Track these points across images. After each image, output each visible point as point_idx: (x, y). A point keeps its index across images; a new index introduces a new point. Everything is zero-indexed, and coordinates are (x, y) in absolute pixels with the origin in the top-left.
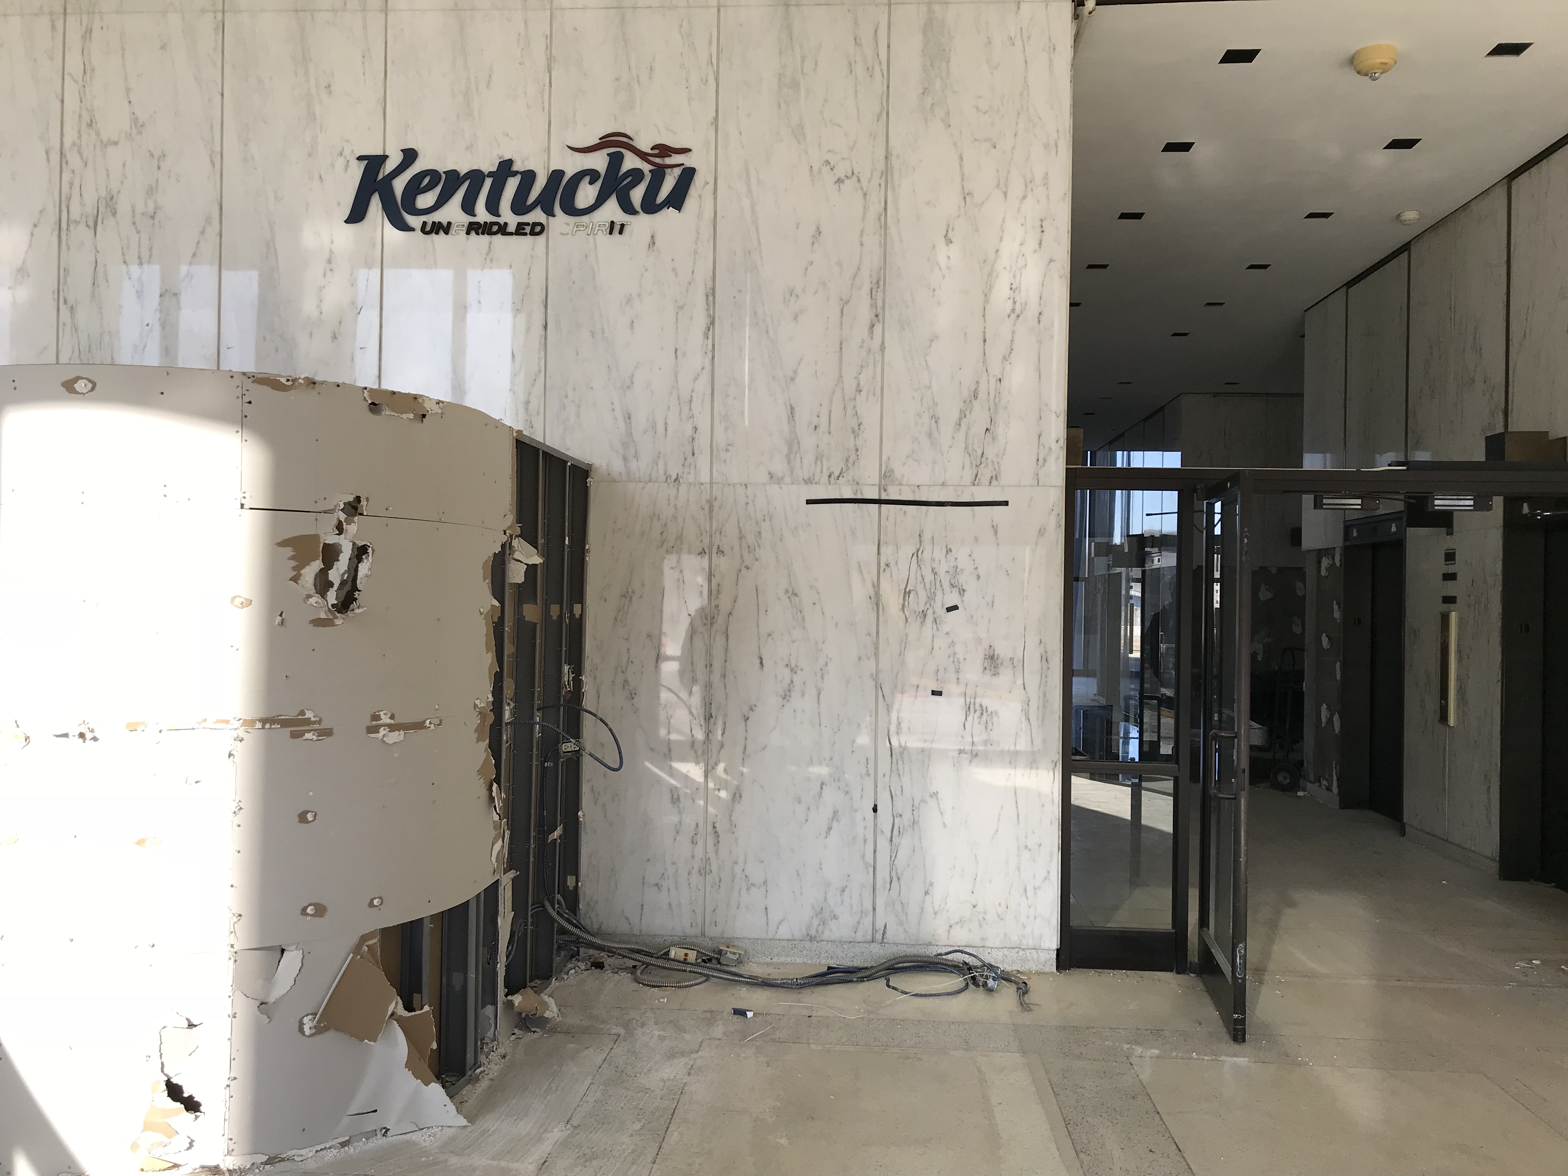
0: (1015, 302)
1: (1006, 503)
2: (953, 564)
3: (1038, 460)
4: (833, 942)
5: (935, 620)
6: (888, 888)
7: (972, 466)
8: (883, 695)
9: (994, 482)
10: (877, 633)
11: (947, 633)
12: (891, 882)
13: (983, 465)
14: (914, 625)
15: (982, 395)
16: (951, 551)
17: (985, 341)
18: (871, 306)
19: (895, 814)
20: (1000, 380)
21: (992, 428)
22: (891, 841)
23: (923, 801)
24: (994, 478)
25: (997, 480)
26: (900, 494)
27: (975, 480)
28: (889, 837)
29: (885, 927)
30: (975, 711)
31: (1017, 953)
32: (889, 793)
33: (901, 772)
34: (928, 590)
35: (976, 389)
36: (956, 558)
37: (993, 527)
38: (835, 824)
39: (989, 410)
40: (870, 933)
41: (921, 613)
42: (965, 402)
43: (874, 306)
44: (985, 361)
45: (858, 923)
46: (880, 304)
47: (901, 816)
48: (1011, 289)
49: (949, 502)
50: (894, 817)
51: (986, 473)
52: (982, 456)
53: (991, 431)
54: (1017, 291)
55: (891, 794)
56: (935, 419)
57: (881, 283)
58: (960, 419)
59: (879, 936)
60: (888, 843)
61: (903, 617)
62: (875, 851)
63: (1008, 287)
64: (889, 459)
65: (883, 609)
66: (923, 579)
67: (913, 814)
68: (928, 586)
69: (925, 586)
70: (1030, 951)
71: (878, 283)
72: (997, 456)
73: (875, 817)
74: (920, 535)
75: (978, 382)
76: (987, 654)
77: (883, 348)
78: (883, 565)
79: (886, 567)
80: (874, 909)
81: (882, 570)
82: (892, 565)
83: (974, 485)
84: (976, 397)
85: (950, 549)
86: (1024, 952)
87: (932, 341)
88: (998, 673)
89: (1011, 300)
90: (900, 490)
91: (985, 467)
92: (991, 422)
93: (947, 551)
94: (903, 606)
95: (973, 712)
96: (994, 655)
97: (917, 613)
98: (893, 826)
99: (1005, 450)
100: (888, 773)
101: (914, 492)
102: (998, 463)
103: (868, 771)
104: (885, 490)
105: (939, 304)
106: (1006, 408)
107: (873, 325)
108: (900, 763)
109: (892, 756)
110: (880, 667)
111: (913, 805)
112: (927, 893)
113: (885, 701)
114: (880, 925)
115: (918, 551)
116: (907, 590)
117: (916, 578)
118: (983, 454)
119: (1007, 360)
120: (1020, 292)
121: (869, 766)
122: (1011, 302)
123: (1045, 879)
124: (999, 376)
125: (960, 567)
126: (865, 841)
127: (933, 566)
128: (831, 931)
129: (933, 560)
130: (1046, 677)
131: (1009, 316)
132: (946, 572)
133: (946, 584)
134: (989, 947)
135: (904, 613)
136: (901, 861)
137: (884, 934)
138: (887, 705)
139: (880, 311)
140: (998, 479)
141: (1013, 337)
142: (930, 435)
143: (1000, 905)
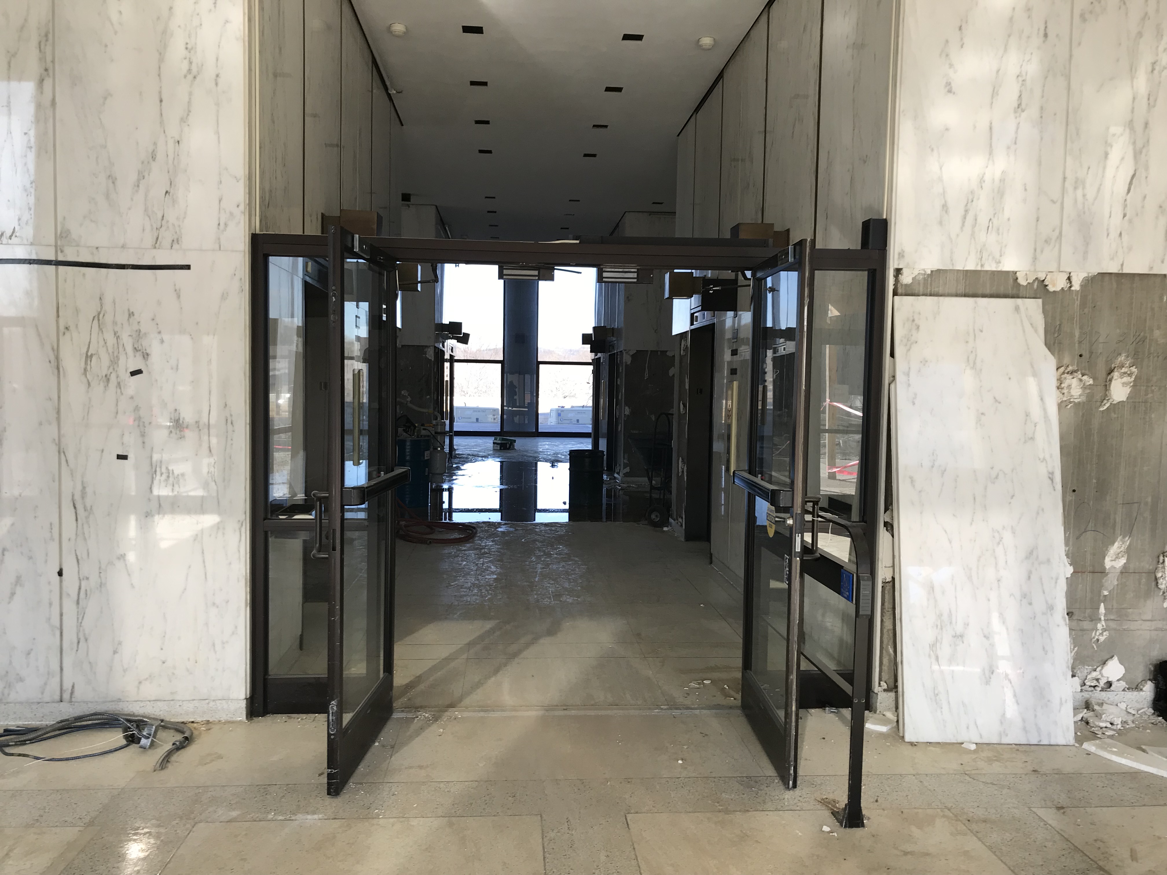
0: (191, 63)
1: (188, 267)
2: (136, 327)
3: (219, 224)
4: (21, 703)
5: (119, 384)
6: (75, 648)
7: (152, 229)
8: (67, 461)
9: (175, 246)
10: (59, 397)
11: (132, 398)
12: (79, 642)
13: (163, 229)
14: (98, 388)
15: (160, 156)
16: (134, 315)
17: (161, 101)
18: (40, 59)
19: (81, 578)
20: (178, 142)
21: (172, 191)
22: (78, 603)
23: (111, 563)
24: (176, 241)
25: (178, 244)
26: (78, 256)
27: (156, 243)
28: (76, 598)
29: (73, 687)
30: (162, 474)
31: (208, 704)
32: (75, 557)
33: (87, 536)
34: (111, 354)
35: (154, 151)
36: (139, 322)
37: (176, 290)
38: (18, 590)
39: (169, 172)
40: (58, 693)
41: (104, 378)
42: (143, 163)
43: (42, 59)
44: (162, 123)
45: (45, 684)
46: (49, 58)
47: (87, 578)
48: (187, 48)
49: (130, 265)
50: (80, 580)
51: (167, 237)
52: (163, 219)
53: (171, 194)
54: (192, 52)
55: (77, 558)
56: (112, 179)
57: (50, 36)
58: (139, 180)
59: (66, 696)
60: (74, 606)
61: (85, 380)
62: (61, 615)
63: (183, 47)
64: (64, 218)
65: (64, 373)
66: (106, 343)
67: (100, 577)
68: (110, 350)
69: (107, 350)
70: (220, 701)
71: (46, 35)
72: (178, 219)
73: (61, 582)
74: (100, 298)
75: (155, 144)
76: (173, 418)
77: (53, 103)
78: (62, 328)
79: (66, 331)
80: (61, 669)
81: (61, 334)
82: (72, 328)
83: (155, 248)
84: (154, 158)
85: (133, 312)
86: (214, 703)
87: (105, 98)
88: (184, 437)
89: (188, 60)
90: (78, 251)
91: (166, 230)
92: (171, 184)
93: (129, 315)
94: (85, 370)
95: (160, 475)
96: (179, 419)
97: (100, 377)
98: (80, 589)
99: (185, 213)
100: (73, 537)
101: (92, 254)
102: (179, 226)
103: (52, 536)
104: (62, 251)
105: (112, 60)
106: (186, 171)
107: (43, 80)
108: (86, 526)
109: (77, 520)
110: (62, 432)
111: (100, 568)
112: (115, 652)
113: (68, 466)
114: (67, 685)
115: (99, 314)
116: (89, 354)
117: (98, 342)
118: (163, 216)
119: (185, 122)
120: (196, 52)
121: (53, 531)
122: (186, 62)
123: (233, 633)
124: (177, 138)
125: (143, 331)
126: (51, 604)
127: (116, 330)
128: (17, 692)
129: (115, 323)
130: (232, 440)
131: (185, 77)
132: (130, 335)
133: (129, 349)
134: (179, 701)
135: (86, 377)
136: (88, 623)
137: (72, 693)
138: (71, 470)
139: (50, 65)
140: (180, 242)
141: (190, 99)
142: (107, 196)
143: (189, 659)
